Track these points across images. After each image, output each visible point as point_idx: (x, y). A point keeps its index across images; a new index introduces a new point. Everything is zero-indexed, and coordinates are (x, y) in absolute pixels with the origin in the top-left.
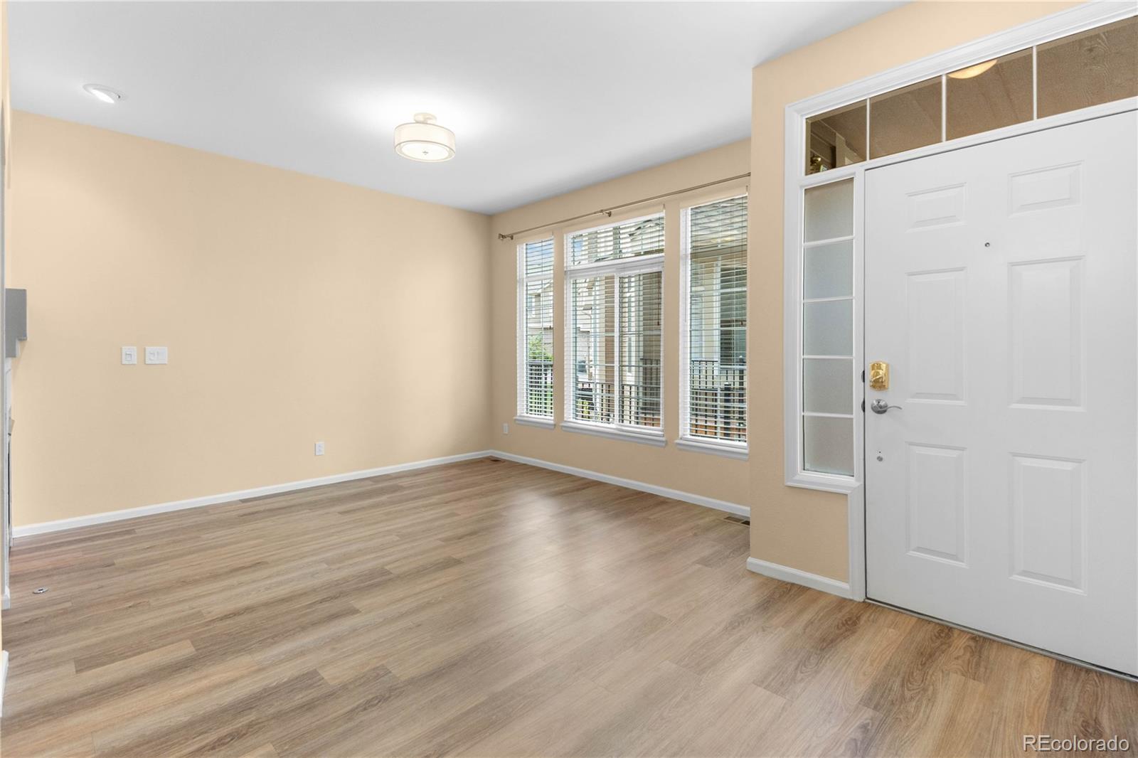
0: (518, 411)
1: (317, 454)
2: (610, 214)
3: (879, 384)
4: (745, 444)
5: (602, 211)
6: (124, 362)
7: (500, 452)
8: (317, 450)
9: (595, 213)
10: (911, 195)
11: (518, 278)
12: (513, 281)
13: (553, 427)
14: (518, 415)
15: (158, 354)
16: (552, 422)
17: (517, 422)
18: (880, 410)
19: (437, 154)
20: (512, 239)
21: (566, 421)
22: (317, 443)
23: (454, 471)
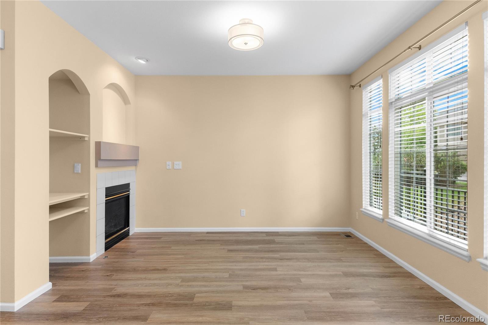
0: (363, 205)
1: (242, 215)
2: (419, 48)
5: (409, 48)
6: (167, 168)
7: (355, 231)
8: (242, 214)
9: (404, 51)
11: (363, 113)
12: (361, 115)
13: (382, 221)
14: (363, 208)
15: (179, 165)
16: (381, 217)
17: (362, 212)
19: (253, 44)
20: (360, 87)
21: (389, 218)
22: (242, 210)
23: (315, 238)
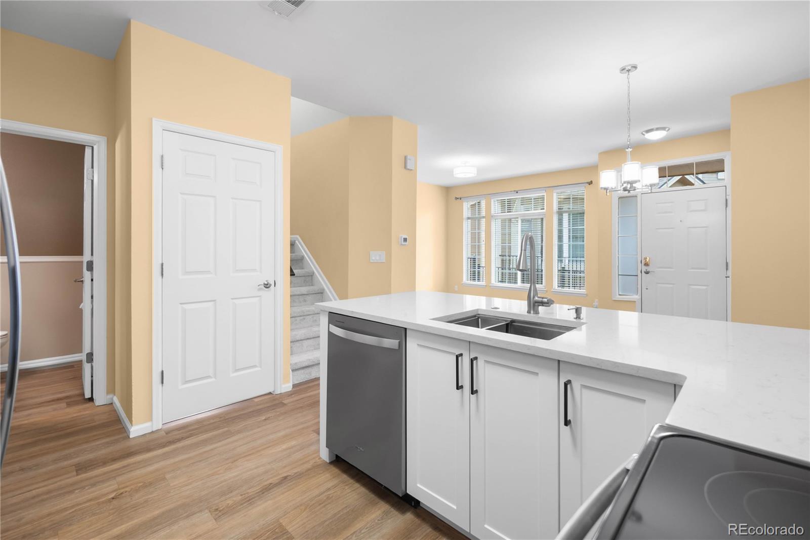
0: (464, 280)
2: (517, 192)
3: (646, 264)
4: (584, 291)
5: (515, 191)
10: (657, 203)
11: (464, 218)
13: (485, 286)
17: (463, 285)
18: (647, 273)
20: (461, 199)
21: (492, 284)
